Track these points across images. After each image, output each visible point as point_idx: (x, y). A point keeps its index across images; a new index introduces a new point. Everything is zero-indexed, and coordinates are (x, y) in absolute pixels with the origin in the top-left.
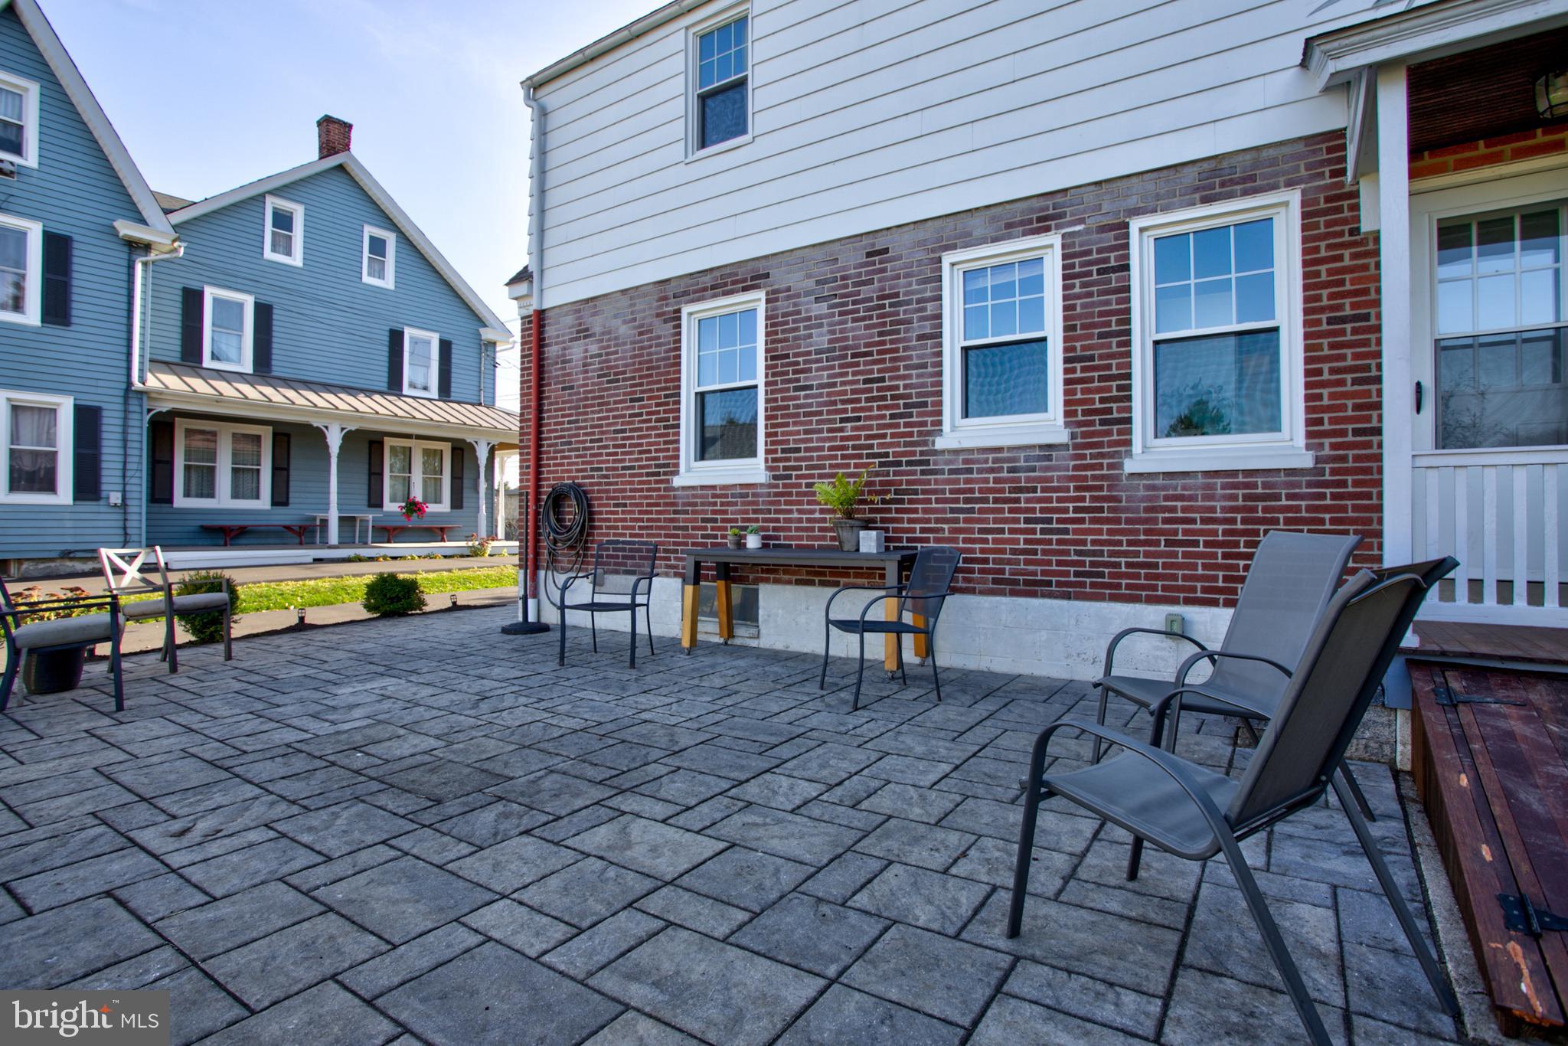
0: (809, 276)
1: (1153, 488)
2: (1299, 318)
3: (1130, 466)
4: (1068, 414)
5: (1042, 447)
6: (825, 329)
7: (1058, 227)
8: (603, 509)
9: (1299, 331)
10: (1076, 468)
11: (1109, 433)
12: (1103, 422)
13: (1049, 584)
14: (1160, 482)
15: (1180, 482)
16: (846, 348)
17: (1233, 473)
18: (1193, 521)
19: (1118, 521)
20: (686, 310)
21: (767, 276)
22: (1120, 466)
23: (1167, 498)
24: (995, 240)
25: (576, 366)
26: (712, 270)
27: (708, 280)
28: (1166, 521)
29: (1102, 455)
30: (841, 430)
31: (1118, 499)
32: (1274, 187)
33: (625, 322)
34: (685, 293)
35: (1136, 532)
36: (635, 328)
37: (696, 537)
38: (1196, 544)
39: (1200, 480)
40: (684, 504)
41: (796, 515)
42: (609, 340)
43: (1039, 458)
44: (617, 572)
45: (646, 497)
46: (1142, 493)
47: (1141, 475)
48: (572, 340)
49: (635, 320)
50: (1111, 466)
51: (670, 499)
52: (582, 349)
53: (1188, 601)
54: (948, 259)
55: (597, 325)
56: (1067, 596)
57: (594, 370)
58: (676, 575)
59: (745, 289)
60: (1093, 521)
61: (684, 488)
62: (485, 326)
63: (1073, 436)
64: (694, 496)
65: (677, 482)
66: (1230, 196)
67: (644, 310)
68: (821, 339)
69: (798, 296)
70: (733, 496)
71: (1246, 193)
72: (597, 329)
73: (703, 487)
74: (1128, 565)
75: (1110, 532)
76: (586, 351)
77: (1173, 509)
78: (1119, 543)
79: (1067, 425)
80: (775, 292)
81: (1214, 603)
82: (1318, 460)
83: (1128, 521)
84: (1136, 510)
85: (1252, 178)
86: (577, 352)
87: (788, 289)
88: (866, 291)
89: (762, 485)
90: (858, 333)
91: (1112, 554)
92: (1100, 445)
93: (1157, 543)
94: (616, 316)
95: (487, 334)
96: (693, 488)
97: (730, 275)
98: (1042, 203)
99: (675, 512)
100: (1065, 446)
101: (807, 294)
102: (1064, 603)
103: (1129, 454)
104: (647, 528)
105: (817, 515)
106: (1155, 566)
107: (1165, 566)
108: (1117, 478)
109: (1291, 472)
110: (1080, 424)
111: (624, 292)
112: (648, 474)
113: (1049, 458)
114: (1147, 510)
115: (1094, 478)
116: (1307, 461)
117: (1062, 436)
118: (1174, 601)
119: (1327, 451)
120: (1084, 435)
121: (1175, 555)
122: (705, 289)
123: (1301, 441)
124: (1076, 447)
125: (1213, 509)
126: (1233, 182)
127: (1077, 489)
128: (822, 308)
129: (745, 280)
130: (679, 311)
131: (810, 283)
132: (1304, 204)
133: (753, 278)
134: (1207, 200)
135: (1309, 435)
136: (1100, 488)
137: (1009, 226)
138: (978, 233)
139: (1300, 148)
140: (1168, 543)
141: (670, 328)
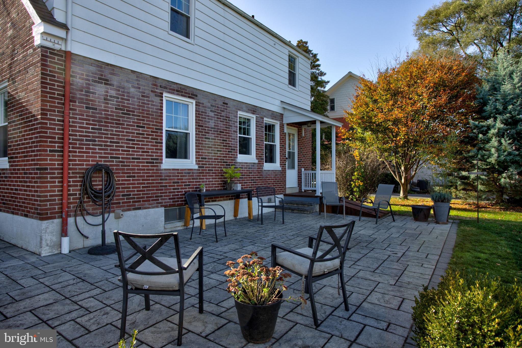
0: (209, 102)
2: (279, 144)
3: (264, 169)
4: (256, 156)
5: (253, 163)
6: (213, 121)
7: (256, 114)
8: (118, 179)
9: (279, 147)
10: (258, 168)
12: (261, 159)
13: (254, 194)
14: (267, 172)
15: (269, 172)
16: (218, 129)
17: (274, 171)
18: (270, 179)
19: (262, 180)
20: (165, 94)
21: (196, 96)
22: (262, 168)
23: (268, 175)
24: (247, 112)
25: (98, 98)
26: (177, 83)
27: (175, 87)
29: (260, 166)
30: (217, 154)
31: (262, 175)
32: (277, 120)
33: (133, 87)
34: (165, 88)
36: (140, 92)
37: (171, 189)
39: (271, 172)
40: (165, 176)
41: (205, 180)
42: (123, 92)
43: (253, 166)
44: (129, 210)
45: (147, 173)
46: (265, 174)
47: (265, 171)
48: (95, 81)
49: (139, 88)
51: (159, 174)
52: (103, 90)
53: (270, 195)
55: (115, 80)
57: (113, 105)
58: (162, 206)
59: (189, 97)
60: (259, 180)
61: (165, 169)
64: (170, 173)
65: (162, 167)
66: (274, 119)
67: (145, 86)
68: (212, 124)
69: (206, 107)
70: (185, 173)
72: (115, 83)
73: (173, 169)
75: (261, 182)
76: (107, 92)
77: (268, 177)
78: (263, 184)
80: (199, 103)
81: (272, 195)
83: (264, 180)
84: (264, 177)
85: (276, 117)
86: (100, 90)
87: (203, 104)
88: (223, 114)
89: (195, 169)
90: (221, 125)
91: (262, 187)
92: (260, 164)
94: (127, 81)
96: (169, 169)
97: (184, 89)
98: (253, 107)
99: (161, 180)
100: (256, 163)
101: (209, 108)
103: (263, 166)
104: (147, 187)
105: (211, 180)
107: (267, 188)
108: (262, 171)
109: (279, 171)
110: (258, 159)
111: (133, 72)
112: (147, 163)
114: (266, 177)
115: (260, 171)
116: (280, 169)
117: (256, 161)
118: (268, 195)
119: (282, 167)
120: (258, 161)
122: (174, 90)
125: (272, 177)
126: (274, 117)
127: (258, 173)
128: (212, 114)
129: (189, 94)
130: (162, 94)
131: (209, 105)
132: (280, 124)
133: (192, 94)
134: (272, 119)
135: (280, 164)
137: (249, 110)
138: (244, 109)
140: (268, 184)
141: (157, 99)
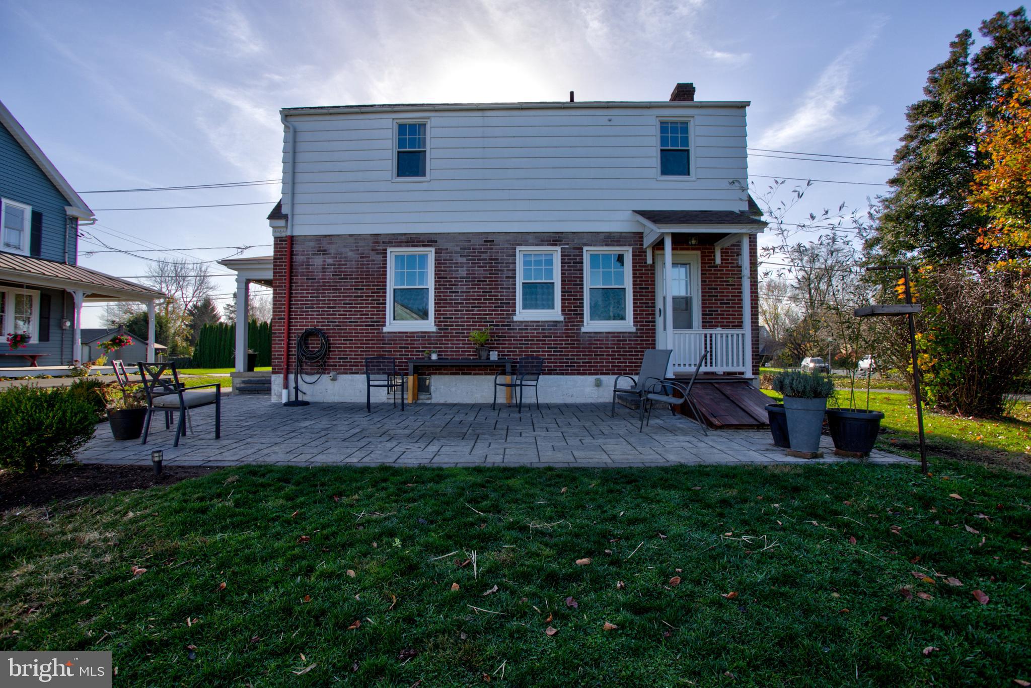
0: (457, 245)
1: (590, 337)
2: (631, 286)
3: (583, 330)
4: (563, 311)
5: (554, 322)
6: (465, 269)
7: (560, 245)
8: (336, 342)
9: (631, 290)
10: (566, 329)
11: (577, 318)
12: (574, 314)
13: (556, 370)
14: (592, 335)
15: (599, 335)
16: (475, 278)
17: (614, 333)
18: (602, 348)
19: (579, 348)
20: (389, 250)
21: (436, 242)
22: (580, 329)
23: (595, 340)
24: (537, 245)
25: (317, 268)
26: (405, 234)
27: (403, 238)
28: (594, 348)
29: (575, 326)
30: (472, 311)
31: (579, 341)
32: (625, 245)
33: (352, 250)
34: (390, 242)
35: (585, 352)
36: (358, 254)
37: (396, 355)
38: (603, 355)
39: (605, 335)
40: (389, 340)
41: (450, 346)
42: (341, 258)
43: (553, 326)
44: (346, 373)
45: (365, 337)
46: (587, 338)
47: (587, 333)
48: (314, 254)
49: (358, 250)
50: (577, 329)
51: (382, 338)
52: (322, 260)
53: (601, 374)
54: (518, 249)
55: (332, 250)
56: (562, 374)
57: (330, 272)
58: (384, 373)
59: (424, 246)
60: (571, 348)
61: (389, 333)
62: (70, 205)
63: (565, 318)
64: (395, 336)
65: (385, 329)
66: (613, 245)
67: (364, 246)
68: (463, 272)
69: (452, 253)
70: (417, 337)
71: (618, 245)
72: (333, 251)
73: (400, 333)
74: (583, 363)
75: (577, 352)
76: (325, 261)
77: (596, 344)
78: (580, 355)
79: (562, 314)
80: (439, 249)
81: (608, 374)
82: (637, 329)
83: (583, 348)
84: (585, 344)
85: (619, 241)
86: (318, 261)
87: (447, 249)
88: (484, 256)
89: (433, 332)
90: (480, 272)
91: (577, 359)
92: (574, 322)
93: (592, 355)
94: (345, 247)
95: (70, 211)
96: (395, 333)
97: (416, 238)
98: (554, 235)
99: (383, 344)
100: (562, 322)
101: (456, 253)
102: (562, 376)
103: (583, 325)
104: (366, 351)
105: (461, 346)
106: (591, 363)
107: (594, 363)
108: (579, 333)
109: (630, 333)
110: (567, 314)
111: (351, 236)
112: (366, 326)
113: (556, 326)
114: (589, 344)
115: (572, 333)
116: (633, 330)
117: (561, 318)
118: (597, 374)
119: (639, 327)
120: (568, 318)
121: (597, 359)
122: (401, 242)
123: (632, 323)
124: (566, 322)
125: (608, 344)
126: (614, 241)
127: (566, 337)
128: (464, 260)
129: (424, 242)
130: (386, 250)
131: (458, 249)
132: (633, 252)
133: (428, 242)
134: (607, 245)
135: (634, 322)
136: (574, 337)
137: (542, 241)
138: (531, 241)
139: (632, 235)
140: (595, 355)
141: (380, 257)
